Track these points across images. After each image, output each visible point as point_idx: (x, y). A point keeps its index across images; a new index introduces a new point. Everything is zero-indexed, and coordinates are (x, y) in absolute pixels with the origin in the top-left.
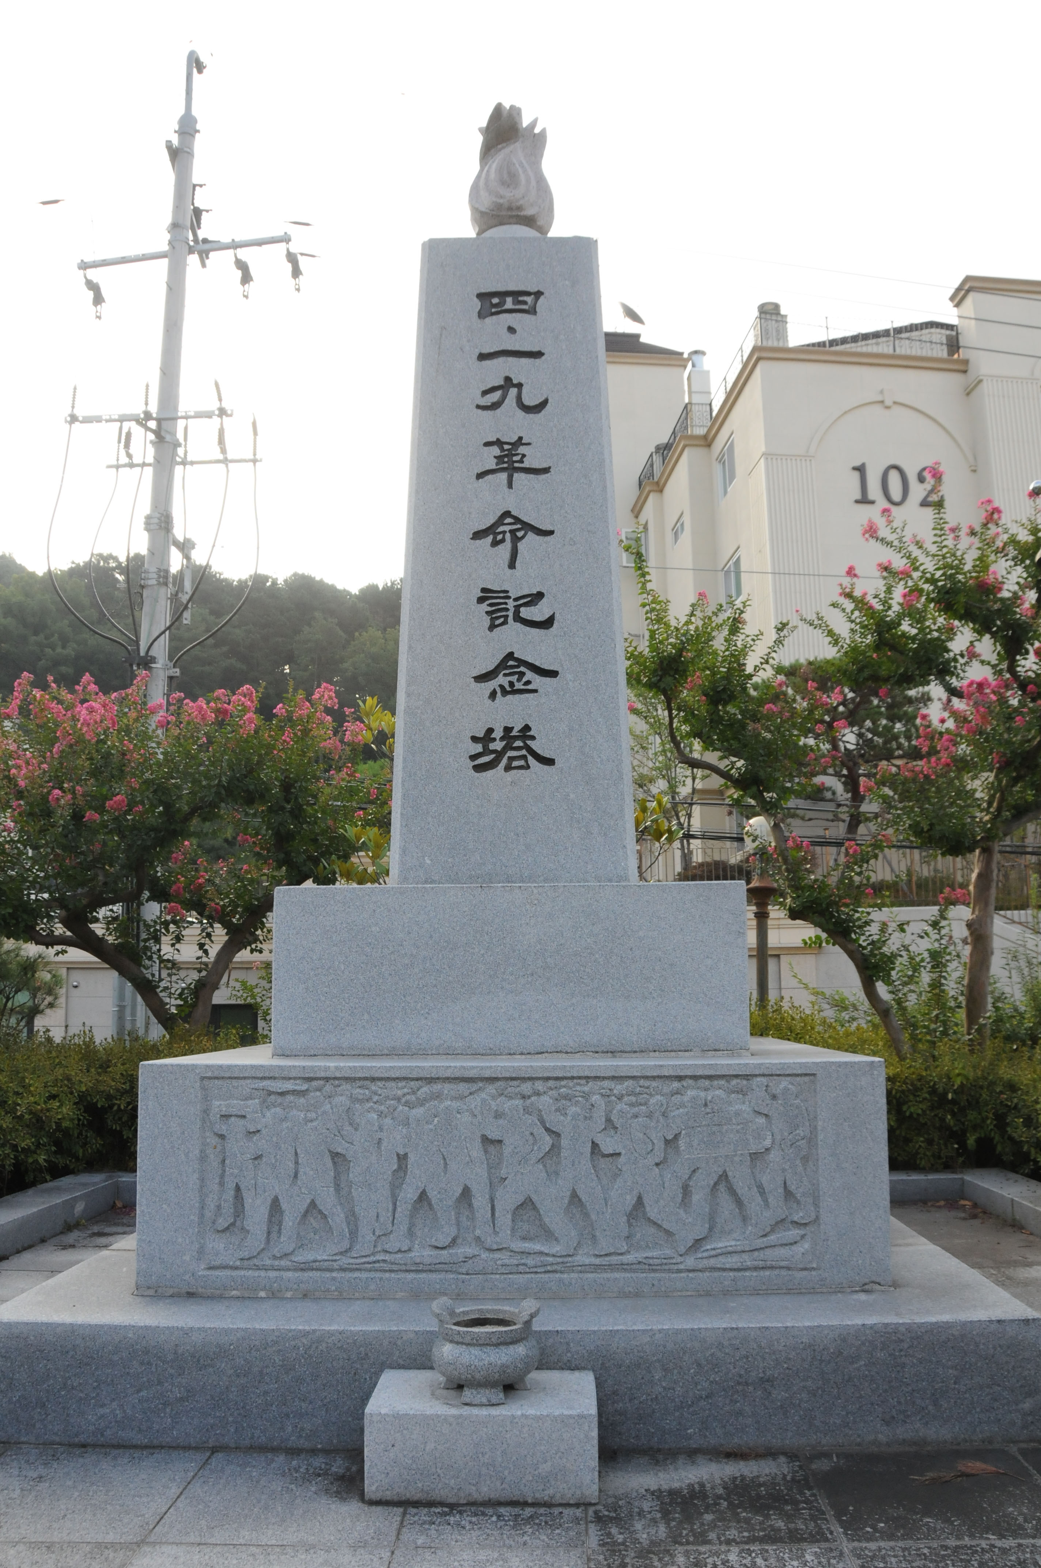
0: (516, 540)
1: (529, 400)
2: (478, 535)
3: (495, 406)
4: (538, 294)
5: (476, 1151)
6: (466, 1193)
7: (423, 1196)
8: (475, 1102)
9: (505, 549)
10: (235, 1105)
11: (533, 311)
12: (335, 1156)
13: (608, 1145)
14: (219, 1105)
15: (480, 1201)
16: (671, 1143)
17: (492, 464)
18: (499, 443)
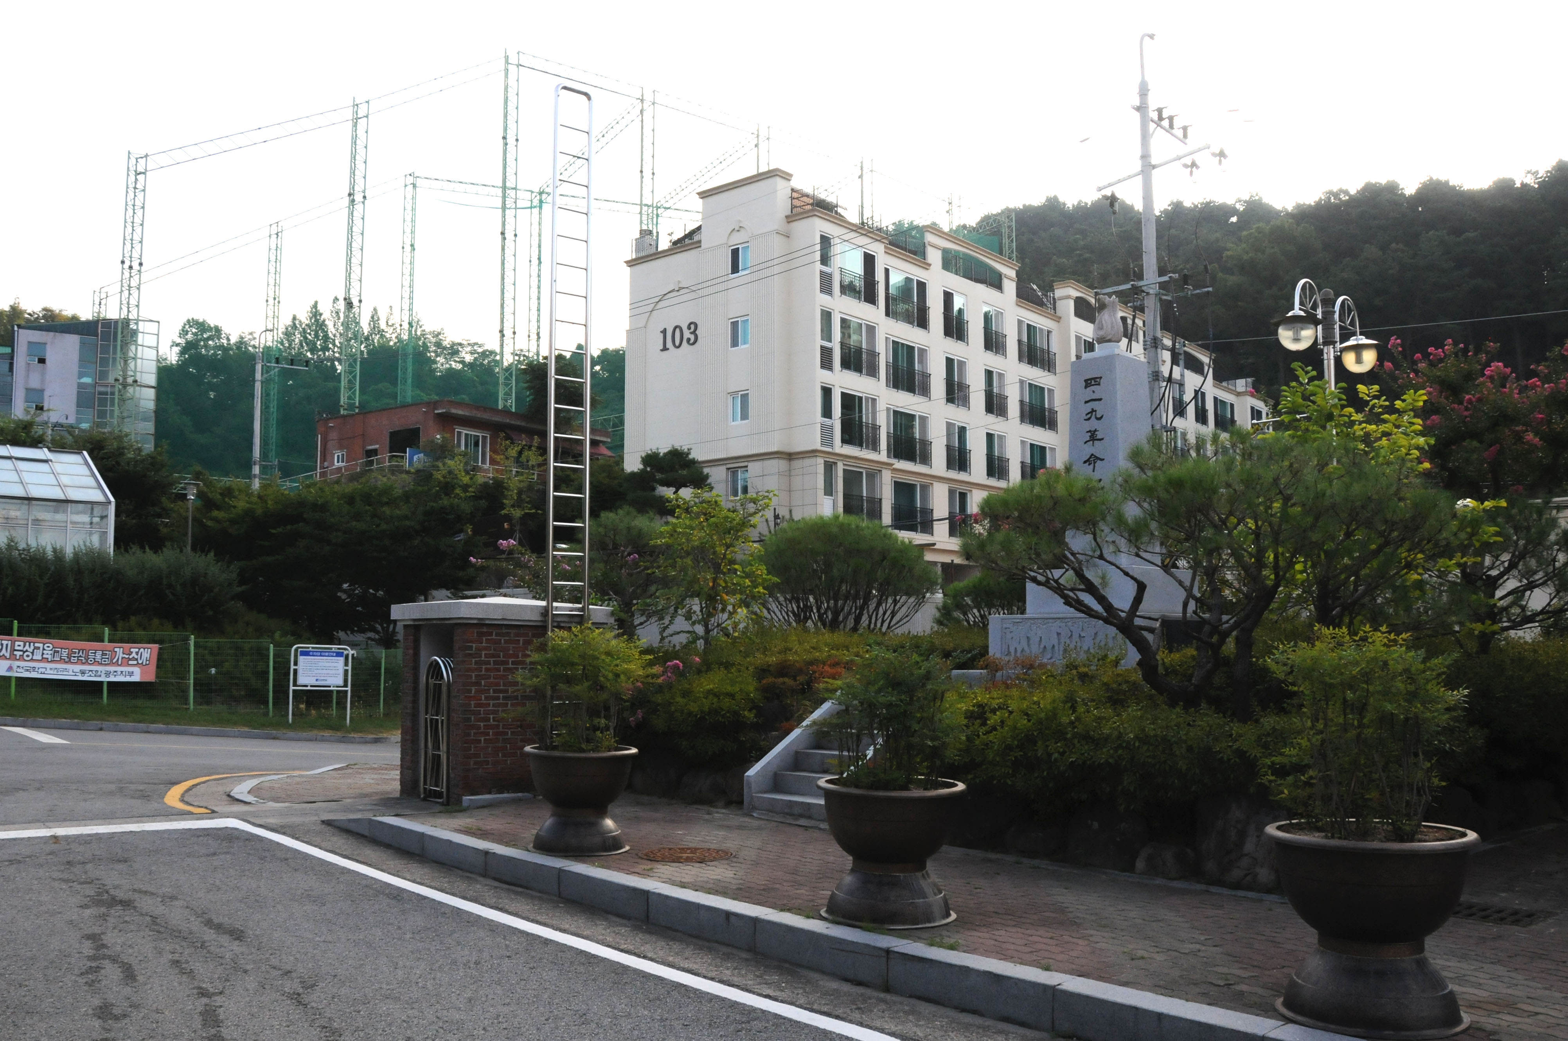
0: (1095, 463)
1: (1098, 416)
2: (1085, 462)
3: (1089, 419)
4: (1101, 378)
5: (1056, 636)
6: (1054, 646)
7: (1045, 647)
8: (1055, 624)
9: (1092, 466)
10: (1008, 626)
11: (1099, 384)
12: (1028, 638)
13: (1083, 634)
14: (1005, 626)
15: (1056, 648)
16: (1096, 634)
17: (1088, 439)
18: (1090, 431)
